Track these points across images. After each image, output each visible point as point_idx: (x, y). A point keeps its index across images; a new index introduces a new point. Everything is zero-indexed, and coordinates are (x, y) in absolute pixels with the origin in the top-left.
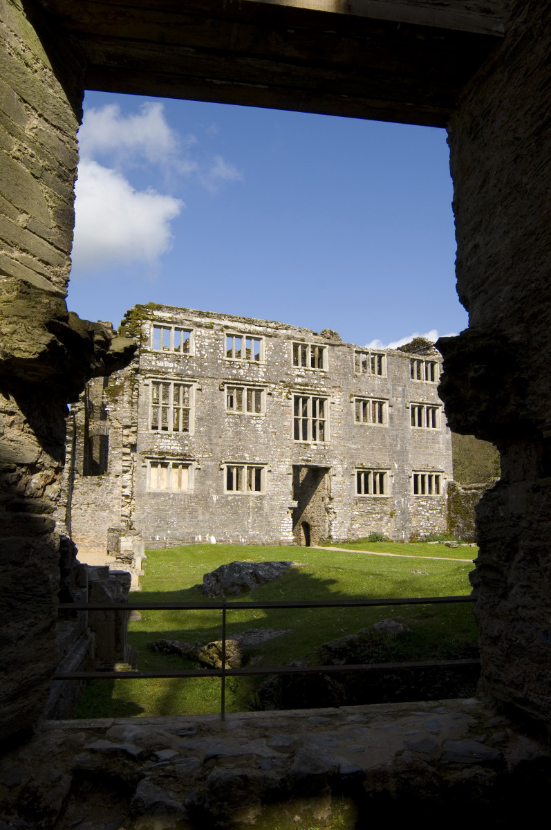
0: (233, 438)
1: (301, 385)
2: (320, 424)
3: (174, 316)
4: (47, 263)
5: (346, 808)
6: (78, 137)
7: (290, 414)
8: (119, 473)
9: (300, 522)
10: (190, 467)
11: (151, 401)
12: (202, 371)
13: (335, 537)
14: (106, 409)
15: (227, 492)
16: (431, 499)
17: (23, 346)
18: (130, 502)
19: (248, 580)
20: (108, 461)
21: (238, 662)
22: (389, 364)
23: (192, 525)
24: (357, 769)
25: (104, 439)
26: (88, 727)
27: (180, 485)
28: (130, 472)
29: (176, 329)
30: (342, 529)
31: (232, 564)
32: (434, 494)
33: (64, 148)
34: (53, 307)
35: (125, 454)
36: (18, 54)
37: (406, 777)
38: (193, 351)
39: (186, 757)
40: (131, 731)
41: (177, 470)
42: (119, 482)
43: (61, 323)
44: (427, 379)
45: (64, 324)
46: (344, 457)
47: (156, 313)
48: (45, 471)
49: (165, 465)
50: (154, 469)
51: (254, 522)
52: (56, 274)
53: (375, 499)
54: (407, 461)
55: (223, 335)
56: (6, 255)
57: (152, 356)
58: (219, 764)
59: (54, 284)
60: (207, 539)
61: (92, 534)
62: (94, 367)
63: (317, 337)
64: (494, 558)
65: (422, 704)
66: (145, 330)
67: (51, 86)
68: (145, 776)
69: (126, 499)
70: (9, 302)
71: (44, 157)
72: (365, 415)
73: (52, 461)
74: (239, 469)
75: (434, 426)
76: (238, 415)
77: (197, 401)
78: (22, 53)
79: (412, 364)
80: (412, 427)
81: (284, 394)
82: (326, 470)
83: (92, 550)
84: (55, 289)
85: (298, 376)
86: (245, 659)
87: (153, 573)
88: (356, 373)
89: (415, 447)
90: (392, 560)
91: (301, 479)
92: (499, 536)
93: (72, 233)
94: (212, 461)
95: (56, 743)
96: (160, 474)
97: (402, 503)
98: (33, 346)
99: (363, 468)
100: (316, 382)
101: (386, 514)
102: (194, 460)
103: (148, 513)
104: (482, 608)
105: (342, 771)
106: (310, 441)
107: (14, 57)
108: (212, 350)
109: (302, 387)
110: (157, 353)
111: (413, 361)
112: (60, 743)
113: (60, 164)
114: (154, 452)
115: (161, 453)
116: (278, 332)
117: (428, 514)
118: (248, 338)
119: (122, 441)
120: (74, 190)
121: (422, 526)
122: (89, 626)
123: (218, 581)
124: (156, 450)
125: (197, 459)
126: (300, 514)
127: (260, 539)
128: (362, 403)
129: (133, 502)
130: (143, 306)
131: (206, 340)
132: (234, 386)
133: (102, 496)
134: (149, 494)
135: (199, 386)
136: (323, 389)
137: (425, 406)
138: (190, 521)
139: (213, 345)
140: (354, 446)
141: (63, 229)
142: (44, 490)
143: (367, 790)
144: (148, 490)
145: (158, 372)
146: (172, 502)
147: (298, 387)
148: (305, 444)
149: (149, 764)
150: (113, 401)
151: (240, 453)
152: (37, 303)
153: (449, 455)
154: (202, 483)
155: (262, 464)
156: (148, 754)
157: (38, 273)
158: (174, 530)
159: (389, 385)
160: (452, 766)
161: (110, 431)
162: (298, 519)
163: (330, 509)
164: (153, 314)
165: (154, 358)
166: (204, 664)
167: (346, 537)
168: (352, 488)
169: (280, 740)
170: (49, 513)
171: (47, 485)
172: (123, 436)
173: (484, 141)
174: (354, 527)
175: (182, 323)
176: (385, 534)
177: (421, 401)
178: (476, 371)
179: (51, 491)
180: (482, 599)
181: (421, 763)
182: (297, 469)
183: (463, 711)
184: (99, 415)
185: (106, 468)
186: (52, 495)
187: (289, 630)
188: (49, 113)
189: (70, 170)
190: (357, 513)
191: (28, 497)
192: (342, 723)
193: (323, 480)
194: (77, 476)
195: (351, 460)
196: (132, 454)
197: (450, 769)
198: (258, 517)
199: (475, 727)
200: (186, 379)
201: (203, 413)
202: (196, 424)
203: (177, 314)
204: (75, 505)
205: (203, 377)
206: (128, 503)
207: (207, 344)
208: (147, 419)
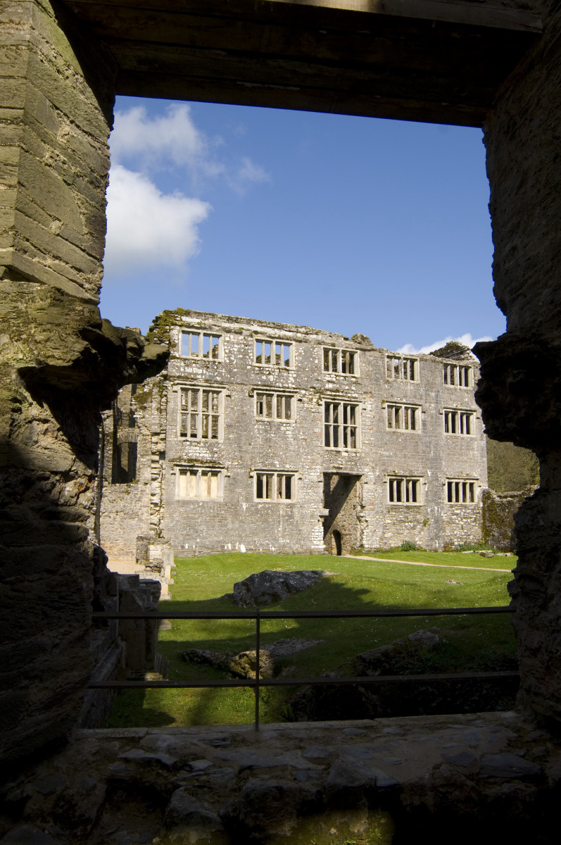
0: (263, 445)
1: (331, 391)
2: (351, 431)
3: (203, 322)
4: (79, 270)
5: (383, 821)
6: (109, 142)
7: (321, 421)
8: (148, 480)
9: (331, 530)
10: (219, 475)
11: (180, 407)
12: (231, 377)
13: (366, 546)
14: (135, 416)
15: (257, 500)
16: (466, 507)
17: (57, 353)
18: (159, 510)
19: (279, 589)
20: (137, 469)
21: (270, 672)
22: (422, 369)
23: (221, 533)
24: (395, 782)
25: (133, 447)
26: (122, 736)
27: (209, 492)
28: (159, 480)
29: (205, 335)
30: (374, 538)
31: (262, 573)
32: (468, 502)
33: (96, 154)
34: (87, 314)
35: (153, 462)
36: (50, 61)
37: (444, 791)
38: (222, 357)
39: (220, 767)
40: (164, 741)
41: (206, 478)
42: (148, 489)
43: (94, 330)
44: (460, 385)
45: (98, 331)
46: (376, 465)
47: (185, 319)
48: (79, 479)
49: (194, 473)
50: (183, 477)
51: (284, 531)
52: (88, 281)
53: (407, 507)
54: (440, 468)
55: (252, 340)
56: (39, 262)
57: (180, 363)
58: (254, 775)
59: (86, 291)
60: (237, 548)
61: (121, 543)
62: (127, 374)
63: (347, 342)
64: (534, 568)
65: (460, 716)
66: (173, 336)
67: (82, 92)
68: (180, 786)
69: (155, 507)
70: (42, 309)
71: (76, 163)
72: (397, 421)
73: (85, 469)
74: (269, 476)
75: (468, 432)
76: (268, 422)
77: (227, 407)
78: (54, 59)
79: (446, 369)
80: (445, 434)
81: (315, 400)
82: (358, 477)
83: (121, 558)
84: (88, 296)
85: (329, 382)
86: (277, 669)
87: (182, 583)
88: (388, 379)
89: (449, 454)
90: (425, 570)
91: (332, 487)
92: (539, 545)
93: (104, 239)
94: (241, 468)
95: (91, 751)
96: (189, 482)
97: (436, 512)
98: (66, 353)
99: (396, 476)
100: (347, 388)
101: (419, 523)
102: (223, 468)
103: (177, 521)
104: (521, 619)
105: (379, 784)
106: (341, 448)
107: (46, 63)
108: (241, 356)
109: (333, 393)
110: (185, 359)
111: (446, 365)
112: (94, 751)
113: (92, 171)
114: (183, 459)
115: (190, 460)
116: (308, 337)
117: (462, 523)
118: (277, 343)
119: (151, 448)
120: (106, 197)
121: (456, 535)
122: (119, 635)
123: (248, 590)
124: (185, 457)
125: (226, 467)
126: (331, 523)
127: (291, 548)
128: (394, 409)
129: (162, 510)
130: (171, 312)
131: (236, 346)
132: (264, 392)
133: (131, 503)
134: (179, 501)
135: (228, 393)
136: (354, 395)
137: (459, 412)
138: (220, 529)
139: (242, 350)
140: (386, 453)
141: (95, 235)
142: (78, 498)
143: (405, 803)
144: (176, 498)
145: (187, 378)
146: (201, 510)
147: (329, 393)
148: (336, 451)
149: (183, 774)
150: (141, 408)
151: (270, 461)
152: (70, 310)
153: (483, 462)
154: (232, 491)
155: (292, 471)
156: (182, 765)
157: (71, 280)
158: (204, 538)
159: (422, 391)
160: (492, 780)
161: (139, 438)
162: (329, 527)
163: (362, 517)
164: (181, 320)
165: (183, 364)
166: (235, 674)
167: (378, 546)
168: (384, 496)
169: (315, 752)
170: (82, 521)
171: (80, 493)
172: (152, 443)
173: (521, 140)
174: (386, 536)
175: (210, 328)
176: (418, 543)
177: (455, 407)
178: (515, 376)
179: (85, 499)
180: (521, 610)
181: (460, 776)
182: (327, 476)
183: (502, 725)
184: (127, 423)
185: (134, 475)
186: (85, 503)
187: (322, 640)
188: (81, 119)
189: (102, 177)
190: (390, 522)
191: (62, 505)
192: (378, 735)
193: (354, 487)
194: (105, 483)
195: (383, 468)
196: (161, 462)
197: (490, 783)
198: (288, 525)
199: (514, 741)
200: (215, 385)
201: (232, 420)
202: (225, 431)
203: (206, 319)
204: (104, 513)
205: (232, 383)
206: (157, 511)
207: (236, 350)
208: (176, 426)
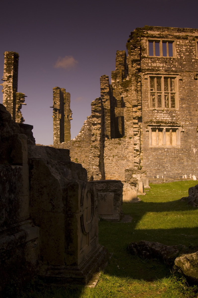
3: (162, 33)
8: (132, 136)
10: (177, 131)
11: (149, 89)
12: (182, 67)
14: (121, 96)
18: (140, 154)
20: (125, 129)
23: (180, 168)
27: (171, 142)
28: (139, 135)
29: (164, 42)
35: (134, 124)
38: (175, 55)
41: (168, 133)
42: (132, 141)
47: (149, 32)
49: (161, 130)
50: (154, 133)
55: (195, 43)
57: (148, 60)
60: (190, 177)
61: (117, 175)
66: (143, 44)
69: (137, 152)
77: (180, 87)
94: (191, 126)
96: (158, 136)
102: (179, 126)
103: (151, 161)
108: (188, 54)
110: (151, 58)
114: (153, 122)
115: (158, 122)
124: (155, 120)
125: (181, 125)
129: (141, 154)
130: (141, 29)
131: (184, 47)
133: (122, 150)
134: (151, 148)
135: (180, 78)
138: (179, 166)
139: (188, 50)
144: (150, 146)
145: (152, 70)
146: (167, 154)
150: (125, 91)
154: (186, 141)
158: (169, 172)
164: (147, 33)
165: (150, 61)
172: (133, 112)
175: (166, 37)
184: (120, 106)
185: (124, 135)
194: (106, 138)
196: (139, 124)
200: (172, 73)
201: (184, 95)
202: (180, 102)
203: (163, 32)
204: (106, 157)
205: (183, 71)
206: (138, 155)
207: (184, 50)
208: (148, 101)
